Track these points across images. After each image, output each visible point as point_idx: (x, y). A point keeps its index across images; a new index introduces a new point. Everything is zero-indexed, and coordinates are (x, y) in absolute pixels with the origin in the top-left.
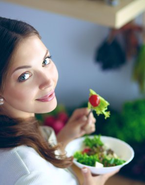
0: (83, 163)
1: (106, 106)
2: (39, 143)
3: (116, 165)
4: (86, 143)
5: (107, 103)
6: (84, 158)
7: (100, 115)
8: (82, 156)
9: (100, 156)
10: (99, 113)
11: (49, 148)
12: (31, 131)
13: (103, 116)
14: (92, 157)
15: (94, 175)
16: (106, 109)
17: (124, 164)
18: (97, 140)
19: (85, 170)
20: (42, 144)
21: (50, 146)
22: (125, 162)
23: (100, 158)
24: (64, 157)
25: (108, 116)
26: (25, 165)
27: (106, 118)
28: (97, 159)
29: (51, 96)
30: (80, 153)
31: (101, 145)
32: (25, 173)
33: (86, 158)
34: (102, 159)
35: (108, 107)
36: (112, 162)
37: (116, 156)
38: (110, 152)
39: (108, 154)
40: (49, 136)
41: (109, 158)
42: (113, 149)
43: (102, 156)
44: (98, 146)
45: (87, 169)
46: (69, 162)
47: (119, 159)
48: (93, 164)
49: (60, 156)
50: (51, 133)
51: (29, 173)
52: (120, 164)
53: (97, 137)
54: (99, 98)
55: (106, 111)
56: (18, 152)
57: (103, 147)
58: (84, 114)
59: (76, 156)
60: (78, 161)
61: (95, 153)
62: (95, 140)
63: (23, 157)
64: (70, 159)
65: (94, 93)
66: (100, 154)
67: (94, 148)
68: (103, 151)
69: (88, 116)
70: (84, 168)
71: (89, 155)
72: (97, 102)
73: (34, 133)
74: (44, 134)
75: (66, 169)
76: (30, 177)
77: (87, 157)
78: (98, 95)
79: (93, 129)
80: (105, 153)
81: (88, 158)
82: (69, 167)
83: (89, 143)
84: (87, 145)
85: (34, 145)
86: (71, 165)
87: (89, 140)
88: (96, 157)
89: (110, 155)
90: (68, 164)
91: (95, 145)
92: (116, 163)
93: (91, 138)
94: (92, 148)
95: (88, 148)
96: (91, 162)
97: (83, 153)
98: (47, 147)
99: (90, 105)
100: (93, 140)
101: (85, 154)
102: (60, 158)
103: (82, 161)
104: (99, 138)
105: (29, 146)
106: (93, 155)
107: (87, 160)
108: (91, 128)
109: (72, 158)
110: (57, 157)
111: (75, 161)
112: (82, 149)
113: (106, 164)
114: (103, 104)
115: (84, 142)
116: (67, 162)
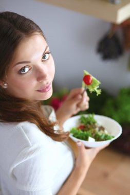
0: (78, 138)
1: (98, 84)
2: (40, 119)
3: (106, 140)
4: (82, 121)
5: (98, 82)
6: (79, 133)
7: (93, 92)
8: (77, 131)
9: (92, 132)
10: (91, 90)
11: (49, 124)
12: (33, 109)
13: (95, 93)
14: (85, 133)
15: (87, 148)
16: (98, 87)
17: (113, 139)
18: (91, 118)
19: (80, 144)
20: (42, 120)
21: (49, 122)
22: (113, 137)
23: (92, 134)
24: (62, 132)
25: (100, 93)
26: (28, 139)
27: (97, 95)
28: (90, 134)
29: (47, 87)
30: (75, 129)
31: (94, 123)
32: (28, 146)
33: (81, 134)
34: (94, 135)
35: (100, 85)
36: (103, 137)
37: (106, 132)
38: (102, 128)
39: (99, 130)
40: (49, 114)
41: (100, 133)
42: (104, 126)
43: (94, 132)
44: (92, 123)
45: (81, 143)
46: (66, 136)
47: (109, 135)
48: (86, 139)
49: (58, 131)
50: (51, 111)
51: (31, 145)
52: (109, 139)
53: (91, 116)
54: (92, 78)
55: (98, 89)
56: (22, 127)
57: (96, 124)
58: (79, 93)
59: (72, 131)
60: (74, 136)
61: (89, 129)
62: (89, 118)
63: (27, 131)
64: (67, 134)
65: (87, 73)
66: (93, 130)
67: (88, 125)
68: (95, 127)
69: (82, 95)
70: (79, 142)
71: (83, 131)
72: (90, 82)
73: (35, 111)
74: (45, 112)
75: (63, 142)
76: (32, 149)
77: (82, 132)
78: (91, 75)
79: (87, 107)
80: (97, 129)
81: (83, 134)
82: (65, 141)
83: (84, 121)
84: (82, 122)
85: (36, 121)
86: (67, 138)
87: (84, 118)
88: (89, 132)
89: (102, 131)
90: (64, 138)
91: (89, 123)
92: (106, 138)
93: (86, 116)
94: (86, 125)
95: (83, 124)
96: (84, 137)
97: (78, 129)
98: (46, 122)
99: (84, 84)
100: (87, 118)
101: (80, 130)
102: (57, 133)
103: (77, 136)
104: (93, 117)
105: (32, 122)
106: (86, 131)
107: (82, 135)
108: (85, 105)
109: (68, 133)
110: (55, 132)
111: (71, 136)
112: (78, 126)
113: (98, 139)
114: (95, 83)
115: (80, 119)
116: (63, 136)
